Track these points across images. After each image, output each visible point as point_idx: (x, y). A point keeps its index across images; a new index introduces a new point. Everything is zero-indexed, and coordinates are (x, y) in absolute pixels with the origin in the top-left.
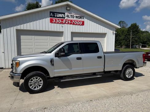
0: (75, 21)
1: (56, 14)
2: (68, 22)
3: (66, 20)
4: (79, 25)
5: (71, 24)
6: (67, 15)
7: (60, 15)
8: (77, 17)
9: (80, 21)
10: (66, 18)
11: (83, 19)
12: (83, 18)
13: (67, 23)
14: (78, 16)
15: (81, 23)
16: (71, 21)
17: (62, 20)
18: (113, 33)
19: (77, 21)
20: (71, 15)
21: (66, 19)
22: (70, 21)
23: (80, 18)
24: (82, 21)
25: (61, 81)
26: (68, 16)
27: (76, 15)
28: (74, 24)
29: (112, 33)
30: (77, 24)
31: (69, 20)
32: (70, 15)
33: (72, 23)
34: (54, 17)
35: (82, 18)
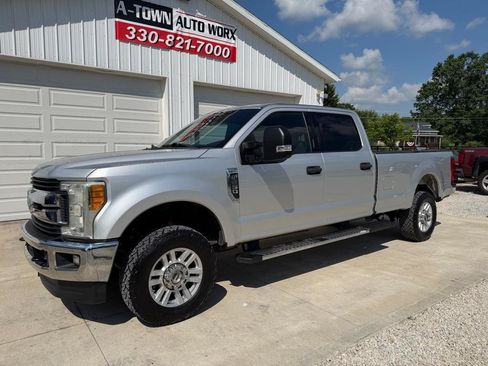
0: (206, 42)
1: (138, 7)
2: (184, 45)
3: (176, 35)
4: (220, 58)
5: (192, 51)
6: (180, 17)
7: (155, 15)
8: (212, 29)
9: (223, 46)
10: (175, 28)
11: (233, 41)
12: (233, 36)
13: (178, 46)
14: (216, 25)
15: (225, 54)
16: (194, 41)
17: (163, 35)
18: (318, 96)
19: (214, 44)
20: (195, 21)
21: (174, 31)
22: (189, 41)
23: (224, 34)
24: (229, 47)
25: (264, 258)
26: (182, 23)
27: (211, 24)
28: (202, 53)
29: (316, 98)
30: (212, 56)
31: (186, 38)
32: (188, 18)
33: (196, 48)
34: (132, 17)
35: (230, 35)
